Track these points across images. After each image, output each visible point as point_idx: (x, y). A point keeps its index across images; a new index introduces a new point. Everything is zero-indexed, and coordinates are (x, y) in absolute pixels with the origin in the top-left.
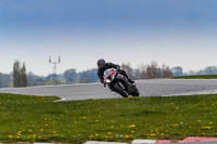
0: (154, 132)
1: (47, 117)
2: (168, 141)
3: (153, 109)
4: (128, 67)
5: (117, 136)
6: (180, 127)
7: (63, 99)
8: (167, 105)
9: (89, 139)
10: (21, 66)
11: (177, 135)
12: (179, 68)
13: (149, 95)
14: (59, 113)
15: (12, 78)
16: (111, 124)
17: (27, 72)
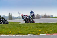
0: (46, 32)
1: (17, 28)
2: (49, 35)
3: (45, 26)
4: (39, 15)
5: (36, 33)
6: (52, 31)
7: (22, 23)
8: (49, 25)
9: (28, 34)
10: (11, 14)
11: (52, 33)
12: (52, 15)
13: (44, 22)
14: (21, 27)
15: (8, 17)
16: (34, 30)
17: (12, 16)
